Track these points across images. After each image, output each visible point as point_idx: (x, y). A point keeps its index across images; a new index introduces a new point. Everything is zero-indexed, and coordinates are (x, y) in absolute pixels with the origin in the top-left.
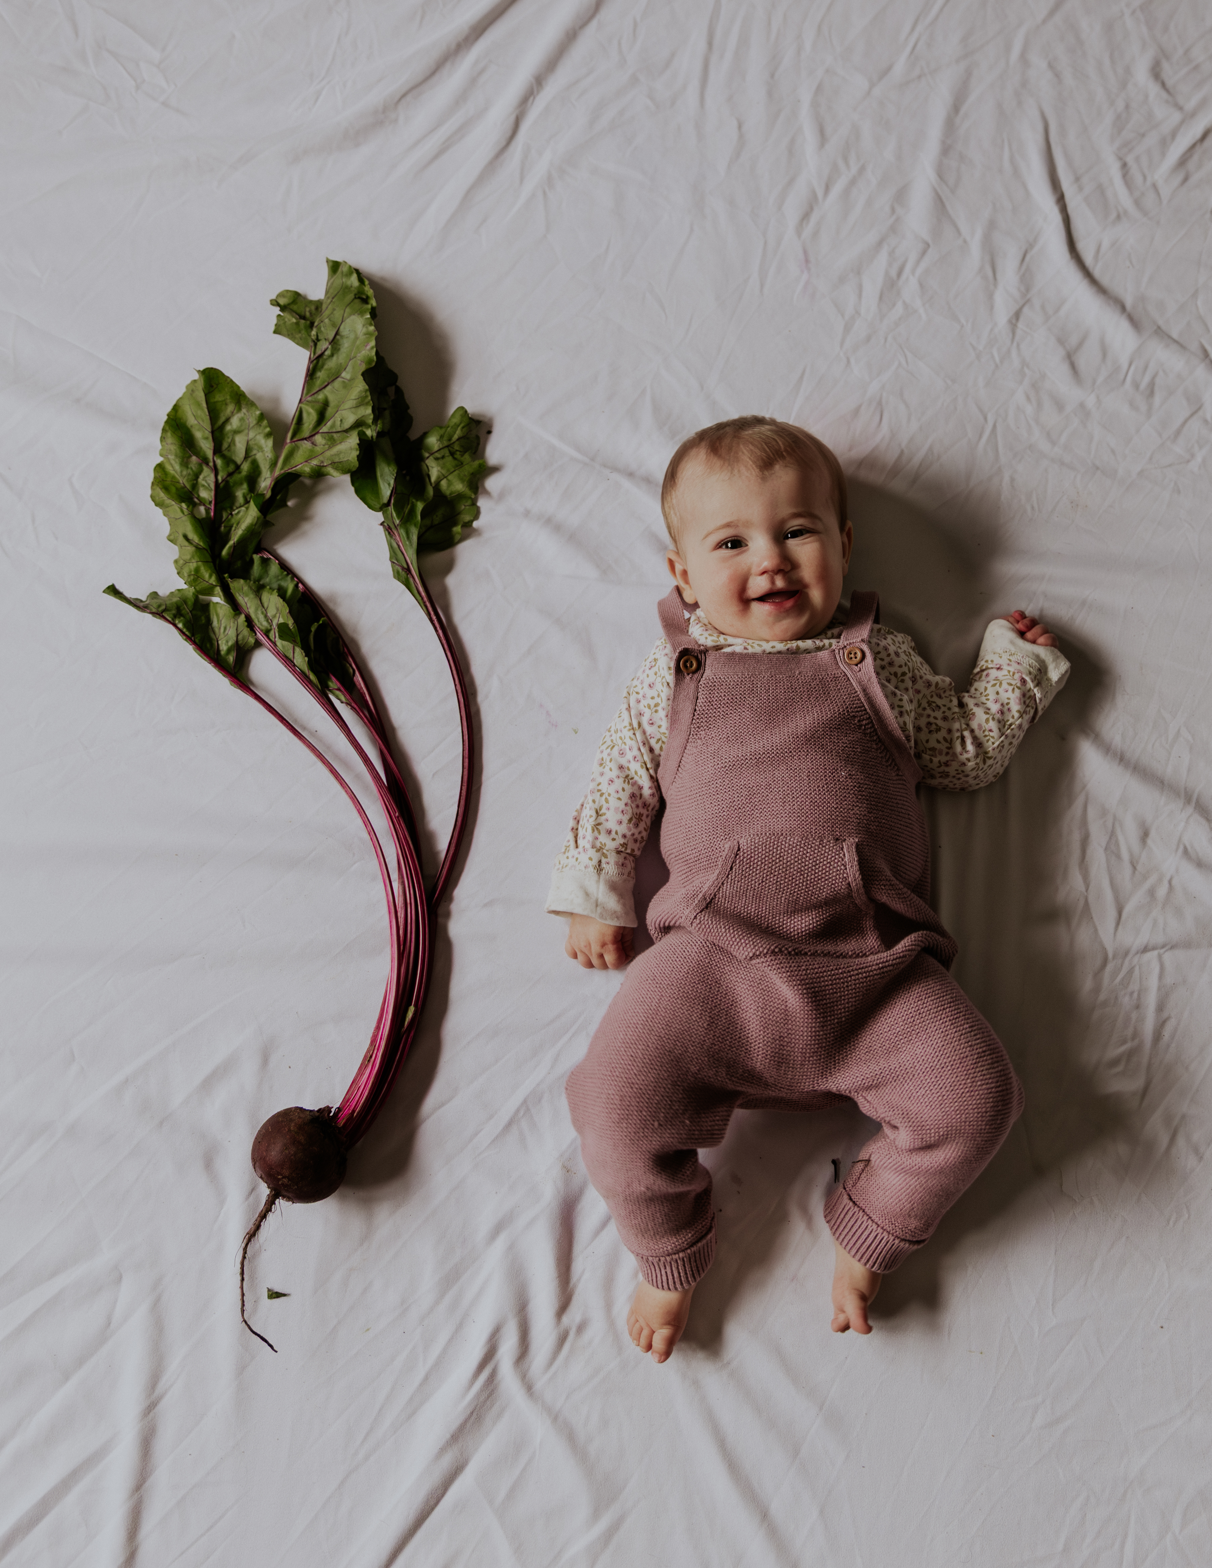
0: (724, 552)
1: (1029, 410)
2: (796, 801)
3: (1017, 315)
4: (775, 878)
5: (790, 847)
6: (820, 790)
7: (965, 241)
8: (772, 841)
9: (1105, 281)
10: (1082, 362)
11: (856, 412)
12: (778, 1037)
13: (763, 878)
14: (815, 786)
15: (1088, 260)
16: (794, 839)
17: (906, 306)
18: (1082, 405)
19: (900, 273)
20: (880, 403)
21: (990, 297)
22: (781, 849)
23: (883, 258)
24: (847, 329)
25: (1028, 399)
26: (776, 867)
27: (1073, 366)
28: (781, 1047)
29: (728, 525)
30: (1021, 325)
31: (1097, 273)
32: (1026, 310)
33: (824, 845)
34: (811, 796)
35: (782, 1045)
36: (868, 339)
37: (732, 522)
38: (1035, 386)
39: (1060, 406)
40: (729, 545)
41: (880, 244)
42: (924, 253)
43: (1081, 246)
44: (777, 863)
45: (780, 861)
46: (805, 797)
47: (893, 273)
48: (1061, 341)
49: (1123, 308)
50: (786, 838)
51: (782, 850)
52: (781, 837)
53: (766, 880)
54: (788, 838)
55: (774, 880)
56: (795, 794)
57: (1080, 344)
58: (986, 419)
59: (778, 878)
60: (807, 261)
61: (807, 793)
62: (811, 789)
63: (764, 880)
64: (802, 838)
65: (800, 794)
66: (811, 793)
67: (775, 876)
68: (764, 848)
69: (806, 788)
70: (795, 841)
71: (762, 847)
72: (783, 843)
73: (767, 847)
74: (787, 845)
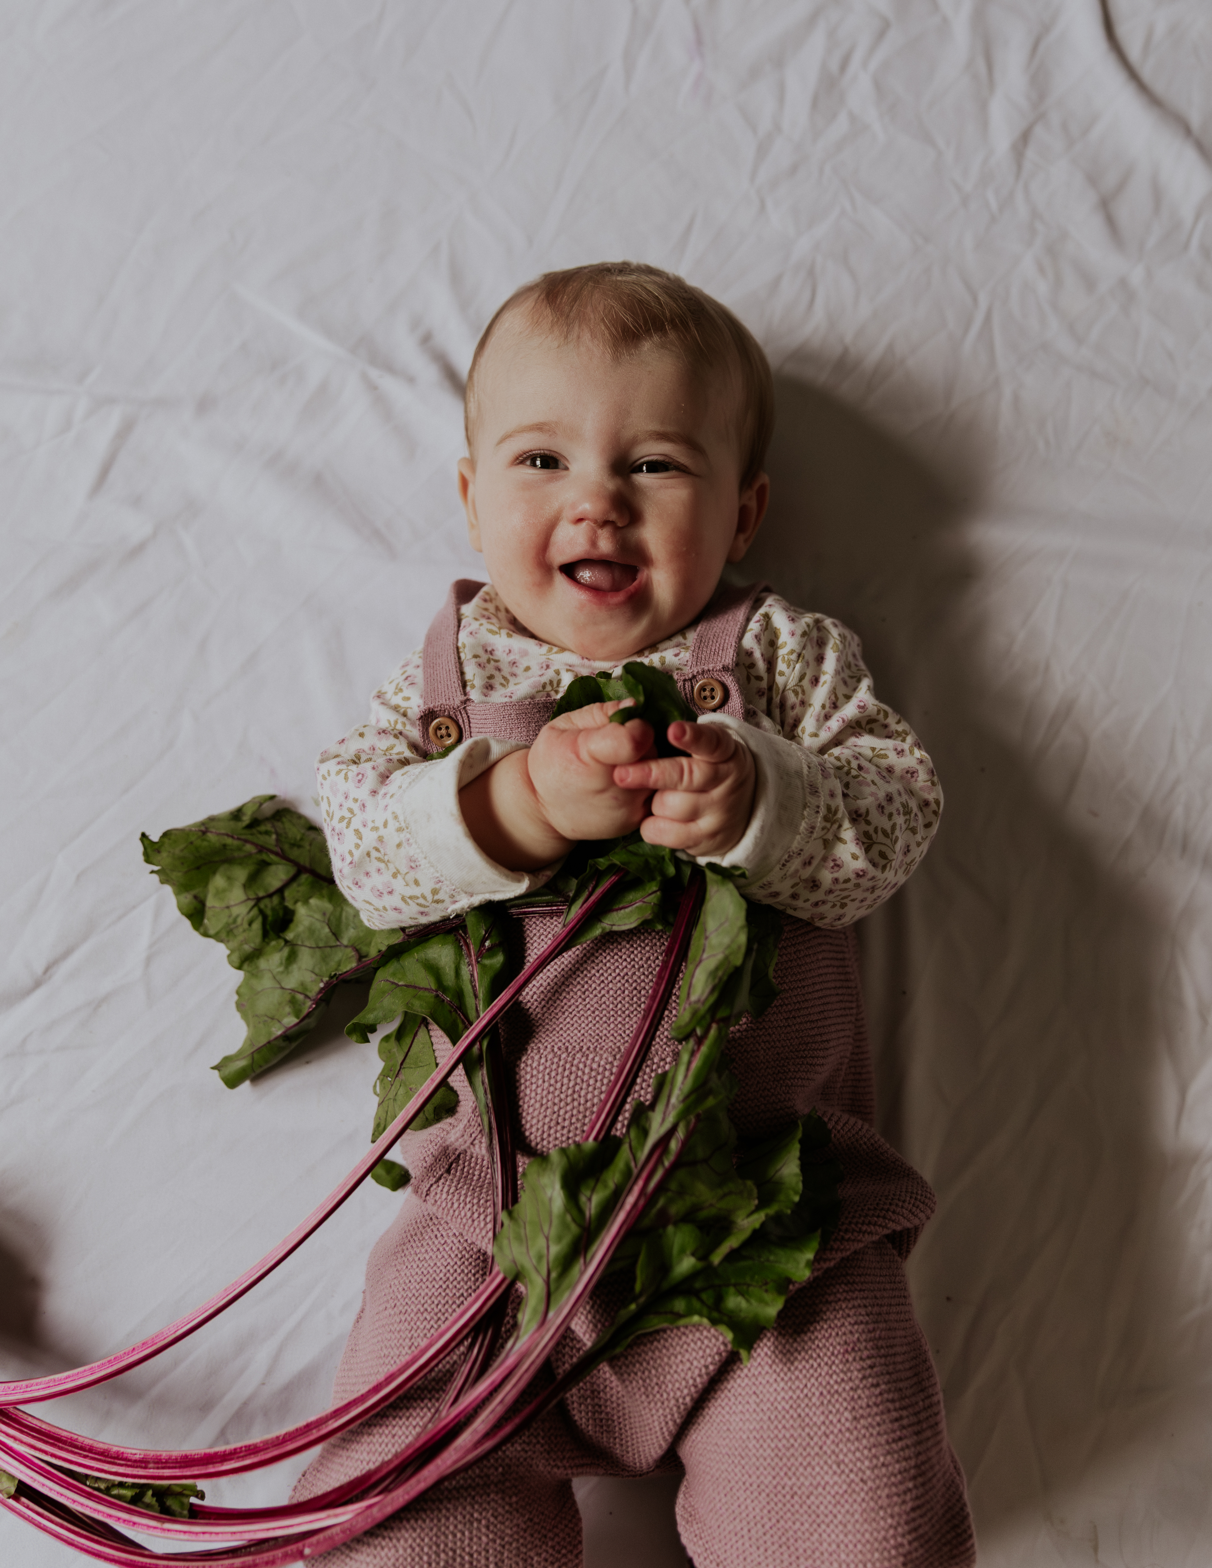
0: (528, 473)
1: (1043, 288)
2: (606, 988)
3: (1025, 137)
4: (565, 1131)
5: (593, 1074)
6: (650, 966)
7: (945, 20)
8: (561, 1063)
9: (1159, 86)
10: (1123, 212)
11: (776, 283)
12: (588, 1392)
13: (543, 1132)
14: (641, 959)
15: (1134, 52)
16: (601, 1059)
17: (853, 118)
18: (1123, 283)
19: (844, 65)
20: (811, 273)
21: (983, 107)
22: (577, 1077)
23: (817, 41)
24: (762, 150)
25: (1041, 270)
26: (566, 1112)
27: (1111, 223)
28: (597, 1408)
29: (539, 427)
30: (1031, 154)
31: (1146, 73)
32: (1039, 131)
33: (654, 1067)
34: (635, 978)
35: (597, 1404)
36: (794, 169)
37: (544, 424)
38: (1052, 251)
39: (1089, 282)
40: (538, 463)
41: (812, 20)
42: (881, 35)
43: (1122, 30)
44: (567, 1104)
45: (573, 1100)
46: (623, 981)
47: (834, 65)
48: (1093, 179)
49: (1187, 130)
50: (588, 1055)
51: (579, 1080)
52: (579, 1055)
53: (549, 1135)
54: (591, 1056)
55: (562, 1135)
56: (606, 975)
57: (1122, 185)
58: (975, 300)
59: (569, 1131)
60: (699, 42)
61: (627, 974)
62: (634, 966)
63: (545, 1136)
64: (615, 1056)
65: (614, 975)
66: (634, 973)
67: (563, 1127)
68: (547, 1078)
69: (624, 964)
70: (602, 1063)
71: (544, 1076)
72: (581, 1066)
73: (553, 1074)
74: (587, 1070)
